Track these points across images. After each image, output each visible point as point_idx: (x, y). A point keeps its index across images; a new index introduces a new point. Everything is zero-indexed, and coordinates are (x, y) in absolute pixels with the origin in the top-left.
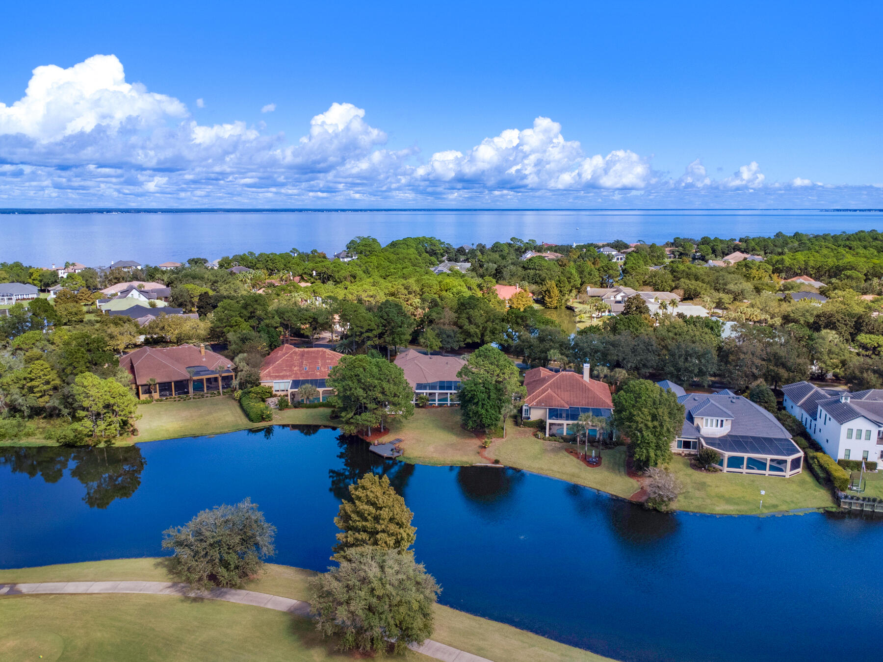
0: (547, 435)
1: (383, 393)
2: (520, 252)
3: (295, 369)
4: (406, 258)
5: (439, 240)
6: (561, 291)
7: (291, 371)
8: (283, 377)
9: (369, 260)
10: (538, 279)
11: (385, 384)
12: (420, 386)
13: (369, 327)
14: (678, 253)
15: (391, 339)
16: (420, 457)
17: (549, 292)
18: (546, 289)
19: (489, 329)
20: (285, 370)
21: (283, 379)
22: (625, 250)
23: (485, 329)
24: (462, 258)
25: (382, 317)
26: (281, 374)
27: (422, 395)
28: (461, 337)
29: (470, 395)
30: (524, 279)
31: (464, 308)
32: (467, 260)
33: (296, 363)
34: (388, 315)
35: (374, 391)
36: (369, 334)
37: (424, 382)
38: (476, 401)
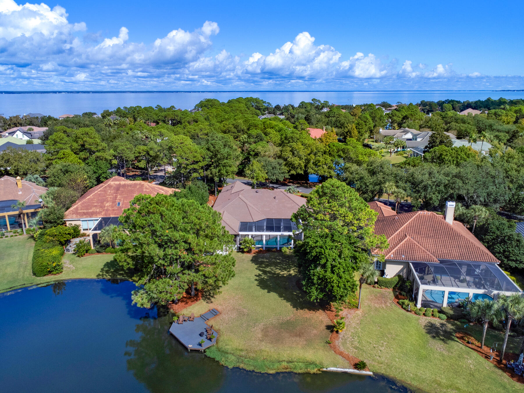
0: (419, 306)
1: (189, 250)
2: (318, 109)
3: (107, 205)
4: (238, 110)
5: (262, 100)
6: (359, 132)
7: (102, 207)
8: (92, 214)
9: (210, 111)
10: (338, 124)
11: (191, 237)
12: (245, 226)
13: (195, 159)
14: (427, 110)
15: (217, 170)
16: (241, 350)
17: (350, 133)
18: (347, 131)
19: (312, 161)
20: (95, 206)
21: (91, 217)
22: (390, 108)
23: (308, 161)
24: (278, 112)
25: (208, 149)
26: (90, 211)
27: (246, 238)
28: (285, 169)
29: (314, 254)
30: (327, 124)
31: (287, 142)
32: (282, 114)
33: (109, 197)
34: (214, 147)
35: (176, 248)
36: (195, 166)
37: (249, 220)
38: (323, 261)
